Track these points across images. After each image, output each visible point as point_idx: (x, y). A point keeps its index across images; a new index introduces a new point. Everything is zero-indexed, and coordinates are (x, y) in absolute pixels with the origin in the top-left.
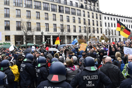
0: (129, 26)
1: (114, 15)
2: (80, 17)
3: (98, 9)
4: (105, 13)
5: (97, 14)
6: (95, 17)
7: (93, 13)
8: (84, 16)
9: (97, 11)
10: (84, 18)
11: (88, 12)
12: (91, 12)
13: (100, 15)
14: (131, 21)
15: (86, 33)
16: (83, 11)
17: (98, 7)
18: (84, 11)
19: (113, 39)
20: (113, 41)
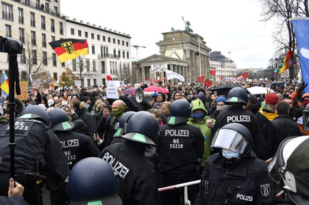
0: (124, 52)
1: (86, 24)
2: (9, 23)
3: (56, 8)
4: (72, 20)
5: (53, 21)
6: (48, 27)
7: (43, 17)
8: (22, 21)
9: (53, 14)
10: (22, 26)
11: (33, 14)
12: (38, 14)
13: (61, 24)
14: (127, 43)
15: (24, 65)
16: (19, 9)
17: (56, 4)
18: (21, 10)
19: (89, 80)
20: (89, 84)
